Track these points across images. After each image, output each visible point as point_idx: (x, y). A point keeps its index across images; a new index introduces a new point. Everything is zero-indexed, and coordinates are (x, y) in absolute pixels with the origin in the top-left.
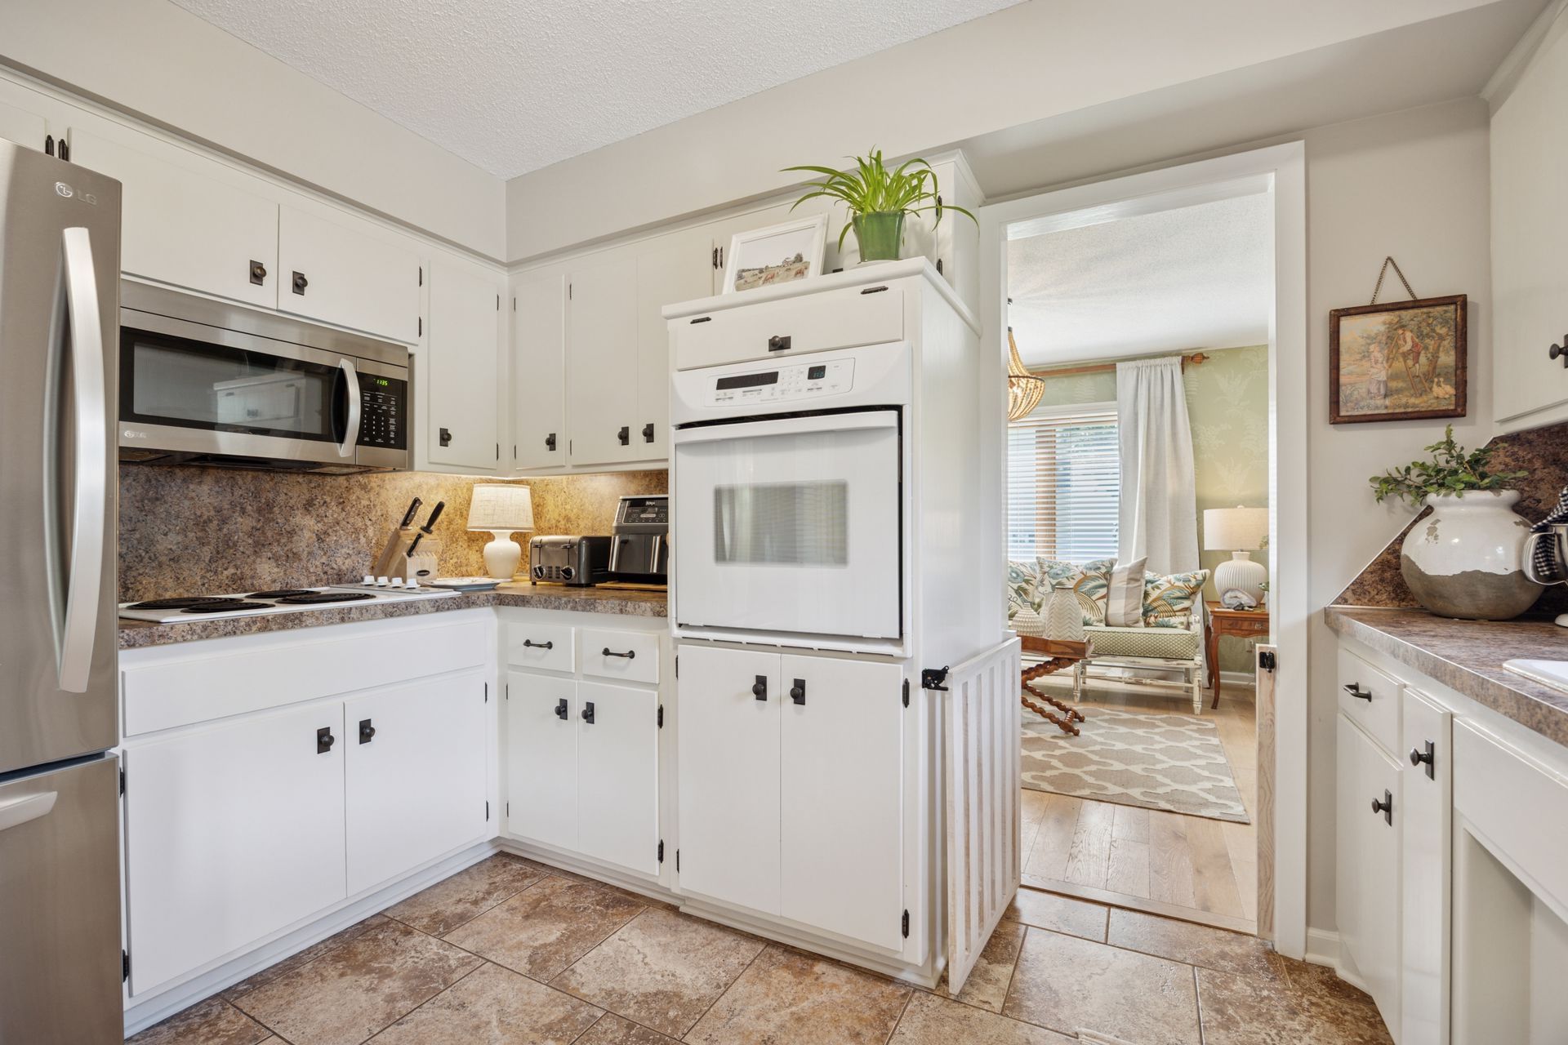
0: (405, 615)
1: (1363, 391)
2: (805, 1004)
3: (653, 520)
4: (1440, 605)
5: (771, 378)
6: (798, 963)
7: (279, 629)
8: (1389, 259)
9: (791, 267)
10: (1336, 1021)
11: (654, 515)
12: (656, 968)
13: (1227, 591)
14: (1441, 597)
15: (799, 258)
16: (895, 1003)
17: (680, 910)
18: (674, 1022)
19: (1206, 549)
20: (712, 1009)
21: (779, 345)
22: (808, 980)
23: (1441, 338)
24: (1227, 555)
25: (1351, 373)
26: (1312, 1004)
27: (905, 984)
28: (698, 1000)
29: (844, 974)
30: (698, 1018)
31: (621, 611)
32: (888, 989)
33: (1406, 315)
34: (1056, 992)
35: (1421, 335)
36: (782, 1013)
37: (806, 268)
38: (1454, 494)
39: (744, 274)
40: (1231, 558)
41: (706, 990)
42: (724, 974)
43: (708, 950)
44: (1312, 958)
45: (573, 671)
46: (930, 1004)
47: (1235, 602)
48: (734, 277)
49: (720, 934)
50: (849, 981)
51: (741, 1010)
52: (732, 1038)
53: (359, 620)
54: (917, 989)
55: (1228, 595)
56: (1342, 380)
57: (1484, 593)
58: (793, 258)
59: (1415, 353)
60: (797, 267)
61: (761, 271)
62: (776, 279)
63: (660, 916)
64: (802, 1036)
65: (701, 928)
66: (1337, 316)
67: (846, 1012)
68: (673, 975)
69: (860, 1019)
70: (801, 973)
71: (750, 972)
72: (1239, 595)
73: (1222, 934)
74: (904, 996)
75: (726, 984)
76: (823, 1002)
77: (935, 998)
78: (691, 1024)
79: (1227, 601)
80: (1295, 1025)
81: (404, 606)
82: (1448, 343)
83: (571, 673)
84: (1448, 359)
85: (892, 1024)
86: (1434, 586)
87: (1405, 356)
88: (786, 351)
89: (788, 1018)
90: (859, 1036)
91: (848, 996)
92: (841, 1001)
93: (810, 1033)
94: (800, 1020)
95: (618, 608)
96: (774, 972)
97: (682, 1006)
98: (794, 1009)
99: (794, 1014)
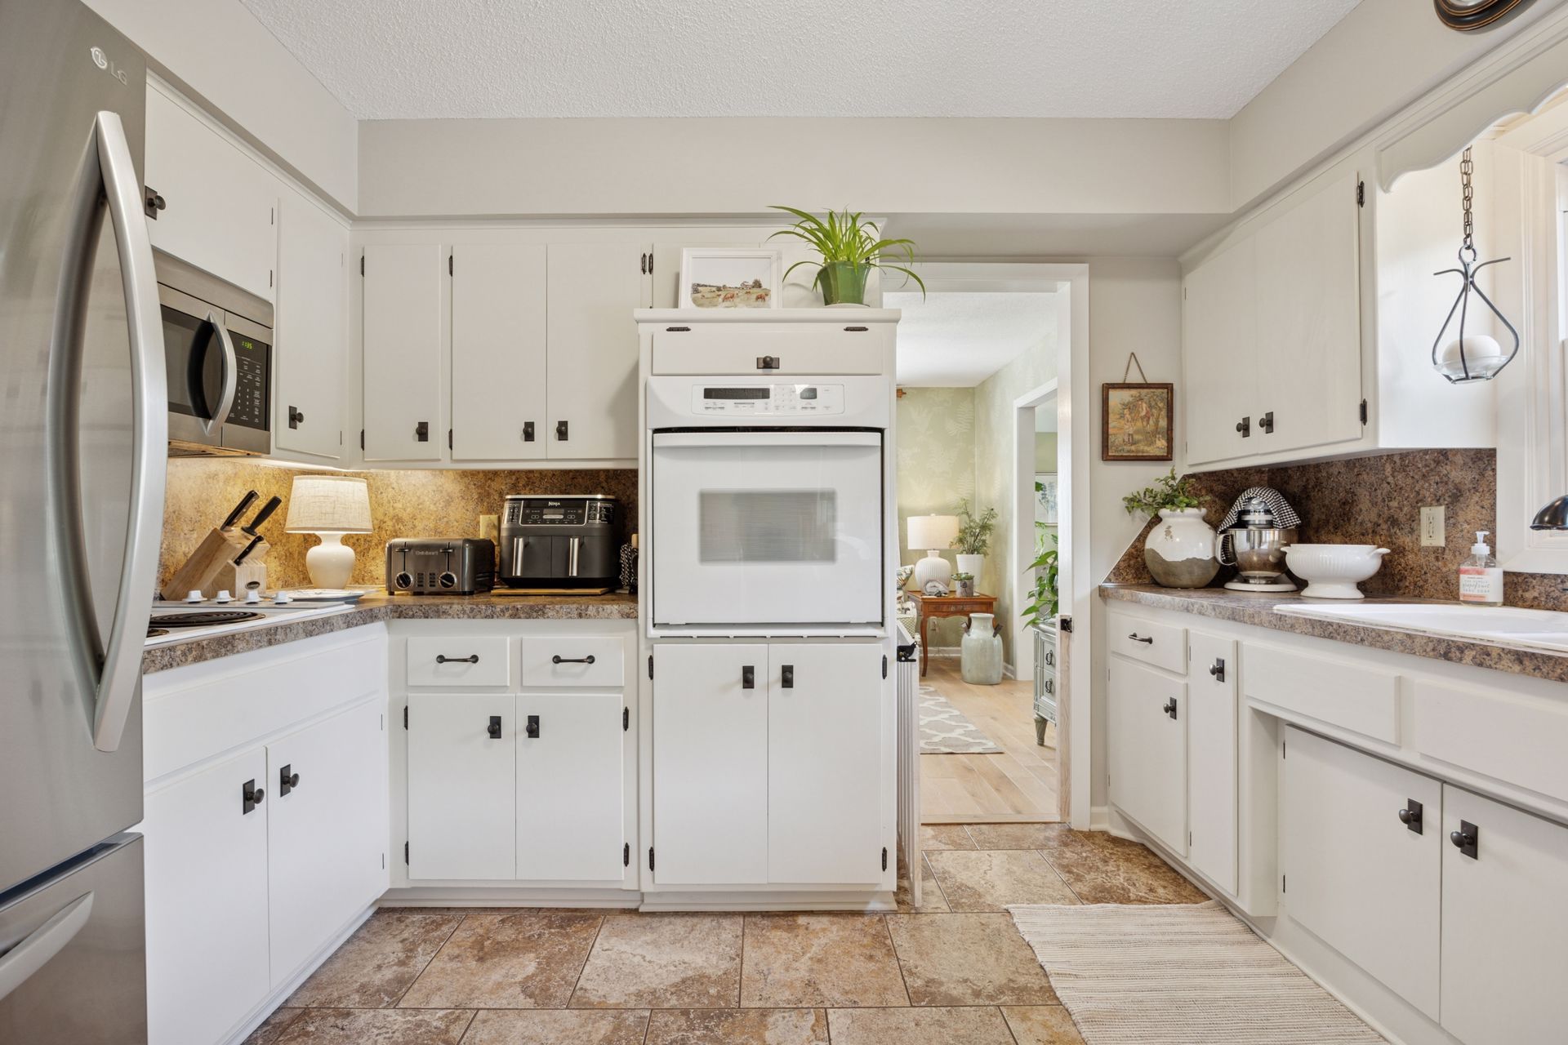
0: (322, 633)
1: (1121, 439)
2: (814, 948)
3: (561, 521)
4: (1172, 580)
5: (764, 394)
6: (782, 922)
7: (214, 657)
8: (1133, 354)
9: (751, 291)
10: (1127, 860)
12: (663, 963)
13: (928, 582)
14: (1174, 575)
15: (757, 284)
16: (879, 927)
17: (640, 910)
18: (719, 997)
19: (909, 548)
20: (743, 977)
21: (768, 364)
22: (801, 932)
23: (1160, 410)
24: (923, 553)
25: (1114, 427)
26: (1111, 854)
27: (874, 913)
28: (725, 974)
29: (825, 920)
30: (738, 987)
31: (580, 616)
32: (866, 919)
33: (1144, 392)
34: (973, 888)
35: (1150, 407)
36: (803, 960)
37: (767, 295)
38: (1179, 510)
39: (700, 288)
40: (927, 556)
41: (725, 965)
42: (728, 949)
43: (696, 933)
44: (1096, 827)
45: (508, 685)
46: (902, 920)
47: (935, 590)
48: (690, 290)
49: (695, 920)
50: (833, 923)
51: (769, 969)
52: (781, 991)
53: (284, 641)
54: (885, 913)
55: (929, 585)
56: (1110, 431)
57: (1197, 571)
58: (751, 283)
59: (1147, 417)
60: (757, 292)
61: (719, 289)
62: (737, 300)
63: (624, 920)
64: (832, 971)
65: (672, 919)
66: (1107, 388)
67: (849, 944)
68: (685, 963)
69: (864, 946)
70: (791, 929)
71: (748, 940)
72: (937, 584)
73: (1038, 826)
74: (880, 920)
75: (738, 955)
76: (826, 944)
77: (902, 915)
78: (736, 992)
79: (928, 590)
80: (1110, 868)
81: (321, 624)
82: (1164, 413)
83: (506, 686)
84: (1163, 423)
85: (889, 942)
86: (1169, 568)
87: (1142, 418)
88: (774, 371)
89: (810, 963)
90: (871, 957)
91: (841, 933)
92: (838, 938)
93: (836, 968)
94: (819, 961)
95: (576, 612)
96: (768, 934)
97: (715, 983)
98: (809, 955)
99: (811, 959)
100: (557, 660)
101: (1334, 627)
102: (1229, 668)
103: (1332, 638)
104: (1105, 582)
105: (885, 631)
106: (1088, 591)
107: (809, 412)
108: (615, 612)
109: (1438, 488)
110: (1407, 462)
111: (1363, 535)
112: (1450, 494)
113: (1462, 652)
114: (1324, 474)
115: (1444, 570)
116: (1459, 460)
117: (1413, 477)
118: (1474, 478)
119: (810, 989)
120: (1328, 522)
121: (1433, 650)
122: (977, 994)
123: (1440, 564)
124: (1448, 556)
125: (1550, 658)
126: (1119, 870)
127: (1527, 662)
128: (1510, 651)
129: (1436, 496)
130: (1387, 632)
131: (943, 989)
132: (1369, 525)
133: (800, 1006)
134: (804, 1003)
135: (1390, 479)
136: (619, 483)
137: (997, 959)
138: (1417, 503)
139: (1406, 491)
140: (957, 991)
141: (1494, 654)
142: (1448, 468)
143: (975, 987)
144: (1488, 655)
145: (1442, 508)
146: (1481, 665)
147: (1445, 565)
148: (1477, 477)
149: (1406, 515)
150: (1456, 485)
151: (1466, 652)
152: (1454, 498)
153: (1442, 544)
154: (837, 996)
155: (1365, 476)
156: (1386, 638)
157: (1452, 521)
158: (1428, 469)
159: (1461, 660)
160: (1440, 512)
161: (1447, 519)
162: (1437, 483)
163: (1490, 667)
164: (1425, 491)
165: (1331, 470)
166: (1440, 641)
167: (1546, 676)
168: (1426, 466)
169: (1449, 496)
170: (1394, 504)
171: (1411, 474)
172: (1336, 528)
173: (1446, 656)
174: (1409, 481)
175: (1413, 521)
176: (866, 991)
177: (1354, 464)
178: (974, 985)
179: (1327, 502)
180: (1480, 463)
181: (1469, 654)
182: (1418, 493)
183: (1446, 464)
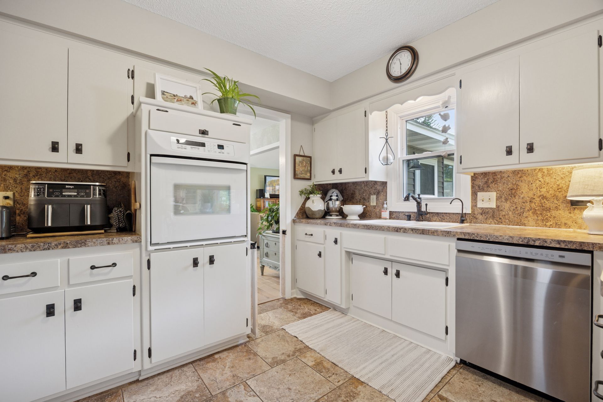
1: (299, 173)
2: (228, 364)
3: (75, 196)
4: (314, 216)
5: (203, 145)
6: (209, 360)
8: (301, 146)
9: (189, 100)
10: (305, 304)
11: (76, 194)
12: (167, 395)
14: (315, 215)
15: (191, 98)
16: (246, 348)
17: (140, 380)
18: (201, 396)
20: (207, 385)
21: (204, 133)
22: (219, 360)
23: (308, 164)
25: (297, 168)
26: (300, 303)
27: (241, 344)
28: (198, 387)
29: (225, 353)
30: (207, 389)
32: (240, 347)
33: (305, 158)
34: (268, 325)
35: (306, 163)
36: (226, 369)
37: (196, 103)
38: (315, 195)
39: (165, 93)
41: (196, 384)
42: (193, 378)
43: (174, 378)
44: (293, 297)
45: (59, 285)
46: (252, 343)
48: (161, 93)
49: (170, 373)
50: (229, 353)
51: (215, 378)
52: (225, 383)
54: (245, 343)
56: (296, 170)
57: (321, 213)
58: (188, 96)
59: (305, 166)
60: (191, 100)
61: (174, 96)
62: (183, 102)
63: (134, 387)
64: (239, 369)
65: (159, 377)
66: (295, 156)
67: (239, 357)
68: (177, 391)
69: (245, 356)
70: (214, 360)
71: (200, 372)
73: (276, 301)
74: (245, 346)
75: (199, 378)
76: (231, 361)
77: (251, 341)
78: (208, 391)
80: (302, 307)
82: (309, 165)
83: (59, 286)
84: (309, 168)
85: (252, 351)
86: (313, 213)
87: (304, 166)
88: (206, 136)
89: (229, 369)
90: (250, 359)
91: (234, 355)
92: (234, 357)
93: (240, 367)
94: (232, 367)
95: (106, 242)
96: (206, 366)
97: (197, 391)
98: (227, 367)
99: (229, 368)
100: (93, 267)
102: (339, 241)
103: (369, 229)
104: (294, 218)
105: (247, 238)
106: (290, 221)
107: (221, 154)
108: (129, 240)
109: (374, 191)
110: (367, 184)
111: (357, 202)
113: (400, 230)
114: (347, 186)
116: (379, 184)
119: (235, 378)
120: (348, 199)
121: (394, 230)
122: (289, 356)
123: (375, 210)
124: (377, 207)
125: (418, 229)
126: (305, 307)
127: (414, 231)
128: (410, 229)
129: (374, 193)
130: (383, 227)
131: (278, 359)
132: (358, 200)
133: (235, 384)
134: (236, 383)
135: (363, 188)
136: (100, 177)
137: (288, 344)
138: (370, 194)
139: (367, 191)
140: (283, 358)
141: (407, 230)
143: (287, 354)
144: (406, 230)
145: (375, 195)
146: (404, 232)
148: (383, 188)
149: (367, 197)
150: (378, 190)
151: (401, 230)
152: (378, 193)
153: (375, 204)
154: (246, 376)
155: (357, 187)
156: (383, 228)
157: (377, 199)
159: (400, 231)
160: (375, 197)
161: (376, 198)
162: (374, 189)
163: (406, 233)
164: (372, 191)
165: (349, 185)
166: (395, 228)
167: (417, 233)
168: (372, 185)
170: (364, 194)
171: (368, 187)
172: (350, 200)
173: (397, 231)
174: (368, 189)
175: (369, 199)
176: (255, 370)
177: (355, 184)
178: (286, 354)
179: (348, 194)
180: (383, 185)
181: (402, 230)
182: (370, 192)
183: (376, 185)
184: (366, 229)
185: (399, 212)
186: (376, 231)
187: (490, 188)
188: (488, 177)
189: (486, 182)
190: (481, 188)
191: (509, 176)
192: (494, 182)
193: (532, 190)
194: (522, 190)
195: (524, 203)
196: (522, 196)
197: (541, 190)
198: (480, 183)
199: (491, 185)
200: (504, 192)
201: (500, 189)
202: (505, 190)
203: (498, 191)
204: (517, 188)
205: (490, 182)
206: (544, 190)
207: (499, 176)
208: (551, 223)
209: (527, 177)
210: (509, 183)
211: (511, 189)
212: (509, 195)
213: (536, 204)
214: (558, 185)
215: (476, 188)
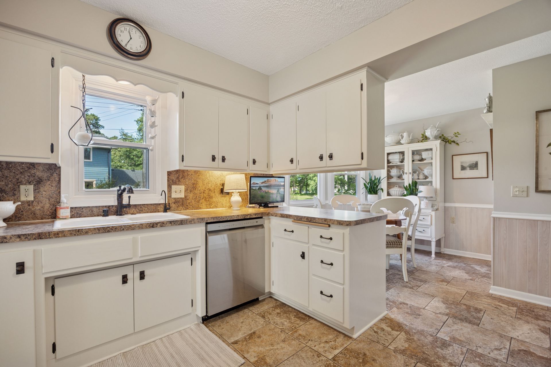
101: (110, 228)
103: (109, 232)
109: (30, 178)
110: (11, 166)
112: (36, 181)
113: (157, 224)
115: (33, 209)
116: (41, 168)
117: (14, 173)
118: (48, 176)
121: (149, 226)
123: (31, 207)
124: (35, 204)
125: (177, 221)
127: (172, 223)
128: (169, 221)
129: (28, 181)
138: (17, 183)
139: (10, 178)
141: (165, 223)
142: (35, 171)
144: (164, 223)
145: (32, 186)
146: (162, 226)
147: (33, 207)
148: (49, 175)
149: (10, 188)
150: (39, 177)
151: (158, 224)
152: (38, 183)
153: (33, 199)
156: (133, 227)
157: (37, 191)
158: (23, 170)
159: (157, 226)
160: (31, 187)
161: (34, 190)
162: (29, 176)
163: (164, 226)
164: (22, 179)
166: (151, 223)
167: (176, 225)
168: (22, 169)
169: (36, 182)
171: (14, 171)
173: (153, 227)
174: (12, 174)
175: (15, 191)
180: (51, 171)
181: (159, 225)
182: (18, 179)
183: (34, 169)
184: (103, 232)
185: (81, 207)
186: (122, 232)
187: (180, 182)
188: (179, 174)
189: (178, 178)
190: (174, 181)
191: (192, 174)
192: (183, 178)
193: (204, 184)
194: (199, 185)
195: (200, 193)
196: (199, 189)
197: (209, 185)
198: (174, 178)
199: (181, 180)
200: (189, 185)
201: (187, 183)
202: (190, 184)
203: (186, 184)
204: (197, 183)
205: (180, 177)
206: (210, 185)
207: (186, 174)
208: (213, 206)
209: (202, 176)
210: (192, 179)
211: (194, 184)
212: (192, 188)
213: (206, 194)
214: (216, 182)
215: (171, 182)
